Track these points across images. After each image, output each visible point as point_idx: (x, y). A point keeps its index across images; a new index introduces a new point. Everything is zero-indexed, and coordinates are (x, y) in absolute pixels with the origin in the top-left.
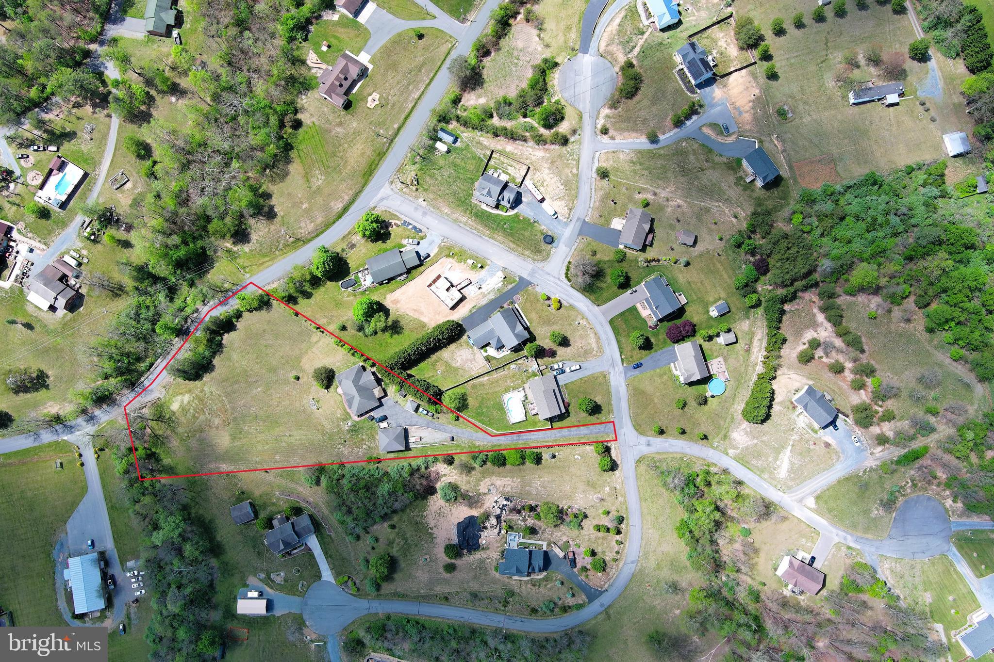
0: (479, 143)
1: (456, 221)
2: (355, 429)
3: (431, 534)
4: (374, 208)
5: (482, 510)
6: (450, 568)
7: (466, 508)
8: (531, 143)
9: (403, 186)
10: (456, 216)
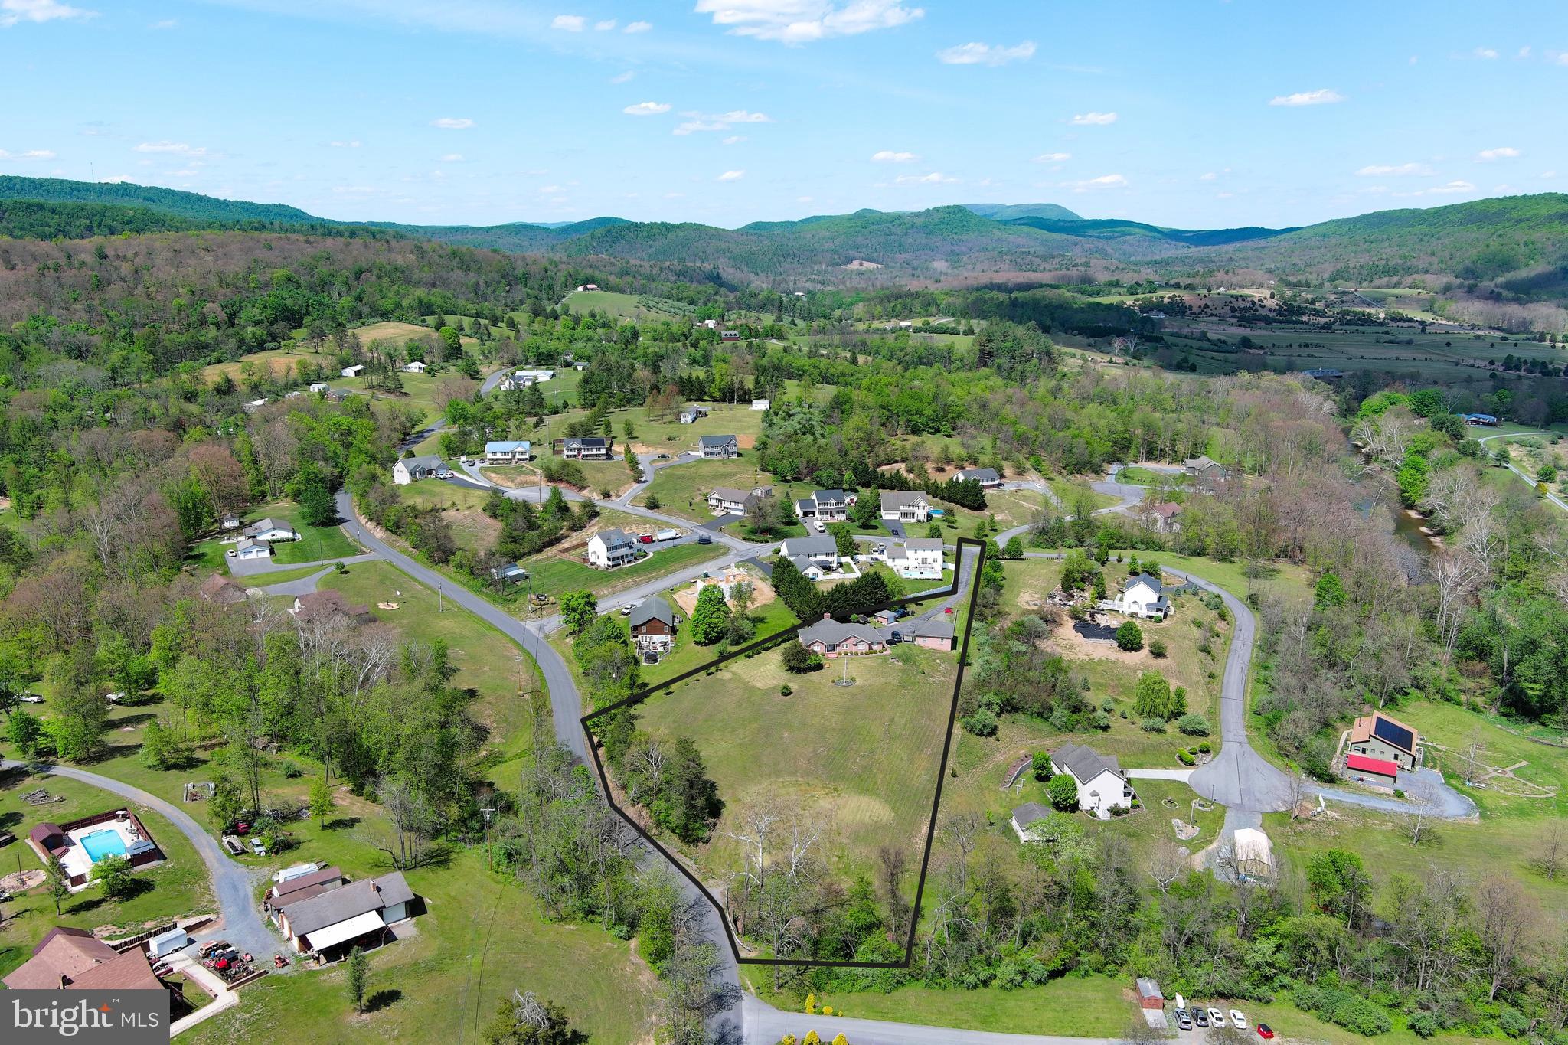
0: (536, 561)
1: (626, 589)
2: (907, 659)
3: (1100, 661)
4: (547, 637)
5: (1066, 618)
6: (1158, 653)
7: (1061, 630)
8: (575, 534)
9: (539, 612)
10: (619, 586)
